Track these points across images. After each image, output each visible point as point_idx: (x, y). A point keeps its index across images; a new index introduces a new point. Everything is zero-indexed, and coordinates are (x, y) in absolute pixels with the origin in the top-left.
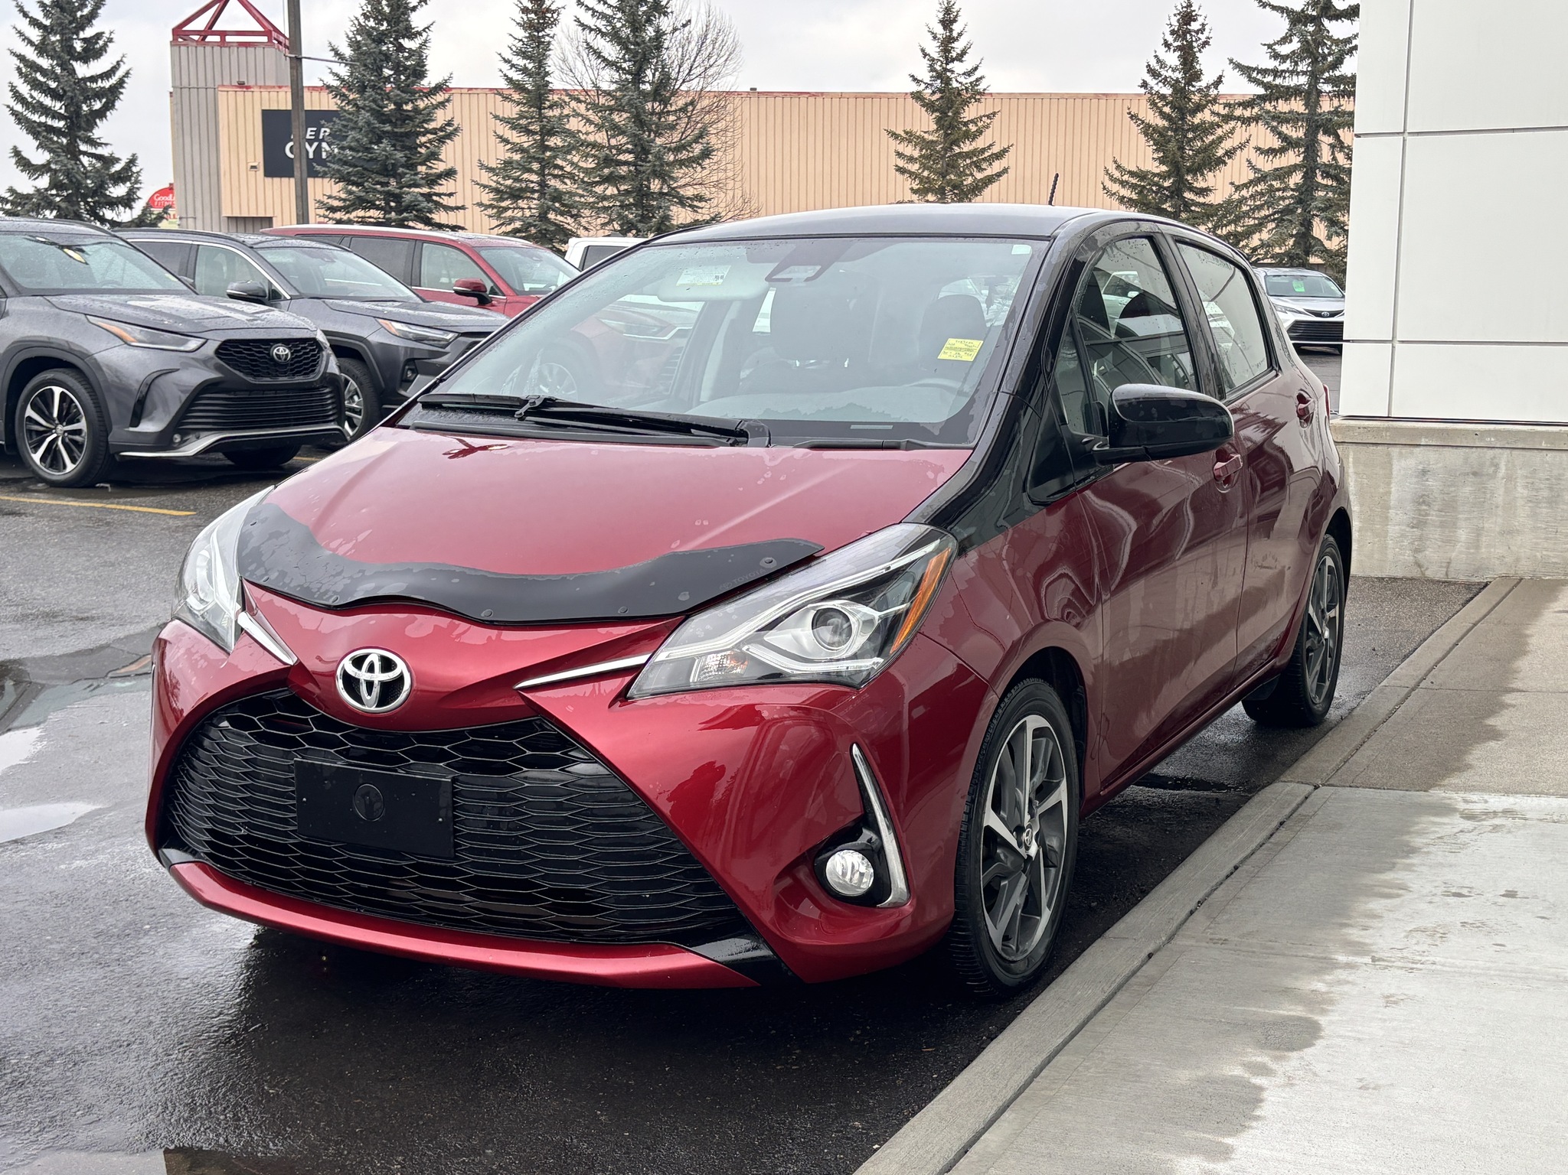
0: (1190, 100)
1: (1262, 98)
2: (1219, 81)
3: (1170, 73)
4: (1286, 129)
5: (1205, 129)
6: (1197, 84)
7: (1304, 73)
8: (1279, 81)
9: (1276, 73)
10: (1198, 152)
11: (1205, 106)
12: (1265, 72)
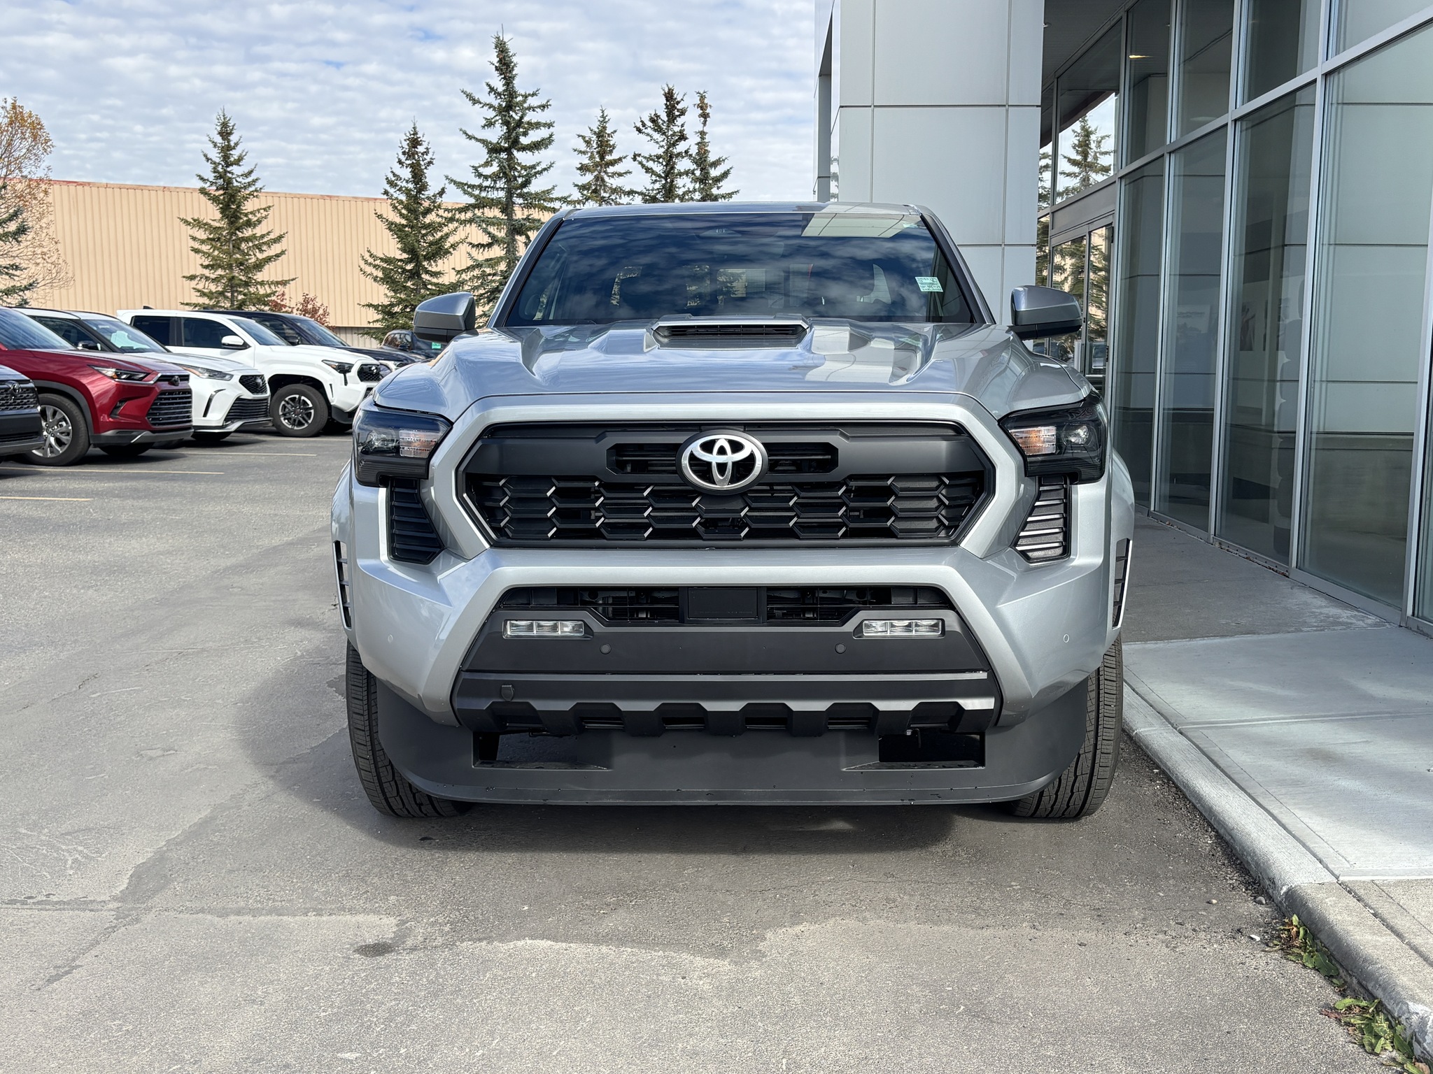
0: (421, 204)
1: (474, 206)
2: (442, 192)
3: (404, 184)
4: (492, 229)
5: (433, 227)
6: (426, 193)
7: (503, 189)
8: (483, 194)
9: (481, 187)
10: (431, 244)
11: (433, 210)
12: (473, 187)
